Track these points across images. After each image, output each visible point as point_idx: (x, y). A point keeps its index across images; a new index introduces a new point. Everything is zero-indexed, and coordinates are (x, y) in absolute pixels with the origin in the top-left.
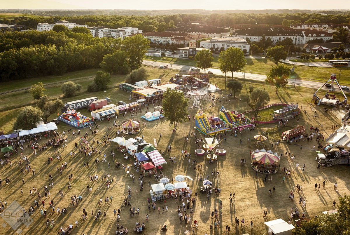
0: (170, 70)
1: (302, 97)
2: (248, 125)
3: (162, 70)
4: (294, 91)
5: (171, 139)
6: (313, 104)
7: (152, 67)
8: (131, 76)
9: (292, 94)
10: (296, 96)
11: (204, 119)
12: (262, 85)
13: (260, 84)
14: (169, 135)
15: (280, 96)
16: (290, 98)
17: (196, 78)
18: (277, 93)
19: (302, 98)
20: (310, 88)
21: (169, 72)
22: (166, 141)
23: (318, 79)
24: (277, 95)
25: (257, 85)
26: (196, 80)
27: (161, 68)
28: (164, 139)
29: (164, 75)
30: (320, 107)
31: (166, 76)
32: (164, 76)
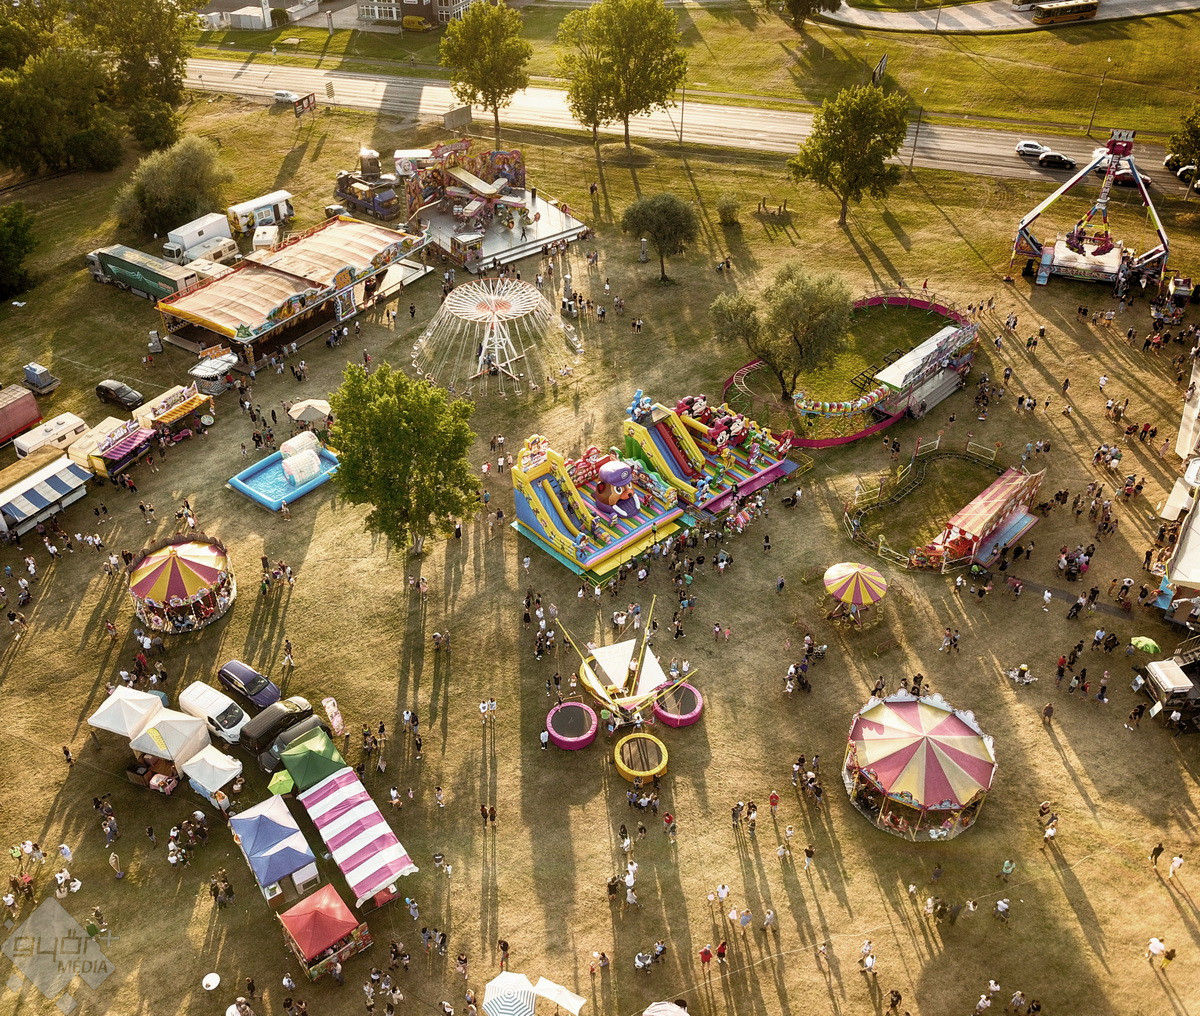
0: (328, 113)
1: (961, 235)
2: (764, 470)
3: (289, 119)
4: (914, 198)
5: (407, 636)
6: (1017, 276)
7: (237, 100)
8: (140, 193)
9: (910, 223)
10: (930, 236)
11: (558, 478)
12: (766, 173)
13: (756, 170)
14: (392, 602)
15: (859, 239)
16: (907, 245)
17: (463, 176)
18: (842, 223)
19: (959, 240)
20: (980, 176)
21: (323, 129)
22: (383, 657)
23: (998, 113)
24: (847, 231)
25: (743, 174)
26: (465, 187)
27: (281, 105)
28: (374, 640)
29: (303, 148)
30: (1051, 294)
31: (314, 158)
32: (306, 158)
